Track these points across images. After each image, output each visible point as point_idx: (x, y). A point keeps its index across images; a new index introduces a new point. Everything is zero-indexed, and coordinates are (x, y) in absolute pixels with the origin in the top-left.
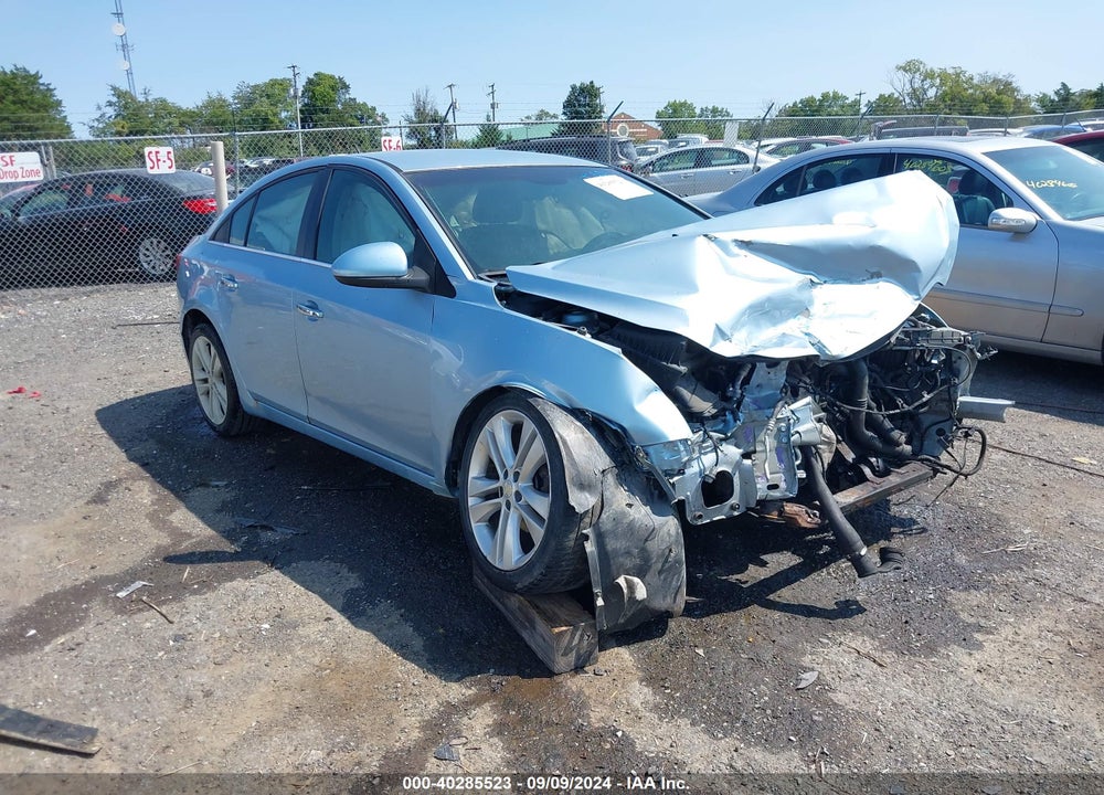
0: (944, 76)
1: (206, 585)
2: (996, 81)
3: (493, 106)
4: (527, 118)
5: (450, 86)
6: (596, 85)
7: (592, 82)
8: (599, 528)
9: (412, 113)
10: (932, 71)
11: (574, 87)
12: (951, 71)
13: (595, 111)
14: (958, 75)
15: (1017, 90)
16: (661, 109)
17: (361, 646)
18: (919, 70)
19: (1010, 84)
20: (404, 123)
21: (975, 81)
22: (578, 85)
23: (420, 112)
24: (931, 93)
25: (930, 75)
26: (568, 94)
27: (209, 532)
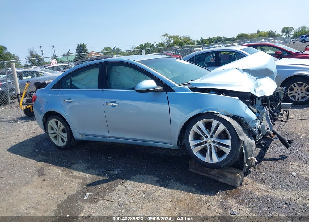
0: (174, 37)
1: (111, 190)
2: (186, 38)
3: (54, 52)
4: (64, 54)
5: (40, 47)
6: (85, 44)
7: (83, 43)
8: (245, 145)
9: (29, 55)
10: (171, 36)
11: (78, 45)
12: (175, 36)
13: (86, 51)
14: (177, 37)
15: (191, 40)
16: (103, 50)
17: (178, 194)
18: (168, 36)
19: (190, 38)
20: (27, 58)
21: (181, 38)
22: (79, 44)
23: (32, 55)
24: (172, 41)
25: (171, 37)
26: (77, 47)
27: (91, 176)
